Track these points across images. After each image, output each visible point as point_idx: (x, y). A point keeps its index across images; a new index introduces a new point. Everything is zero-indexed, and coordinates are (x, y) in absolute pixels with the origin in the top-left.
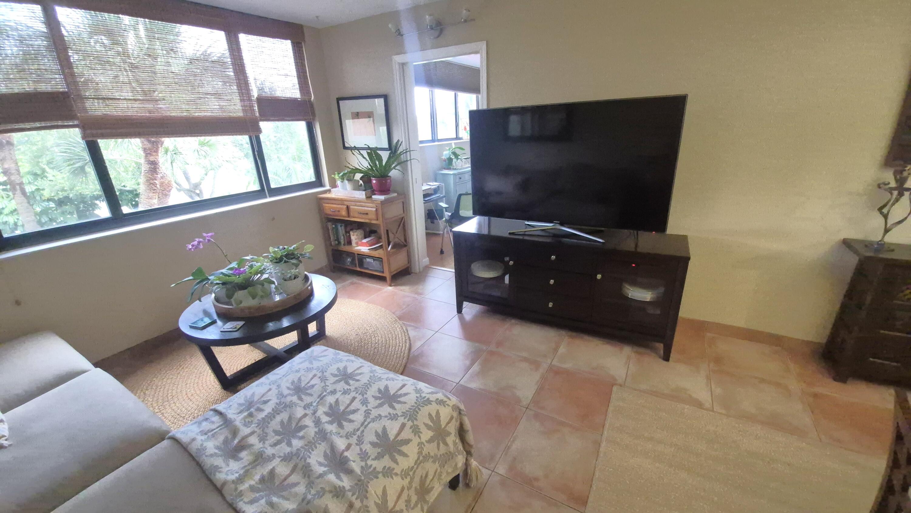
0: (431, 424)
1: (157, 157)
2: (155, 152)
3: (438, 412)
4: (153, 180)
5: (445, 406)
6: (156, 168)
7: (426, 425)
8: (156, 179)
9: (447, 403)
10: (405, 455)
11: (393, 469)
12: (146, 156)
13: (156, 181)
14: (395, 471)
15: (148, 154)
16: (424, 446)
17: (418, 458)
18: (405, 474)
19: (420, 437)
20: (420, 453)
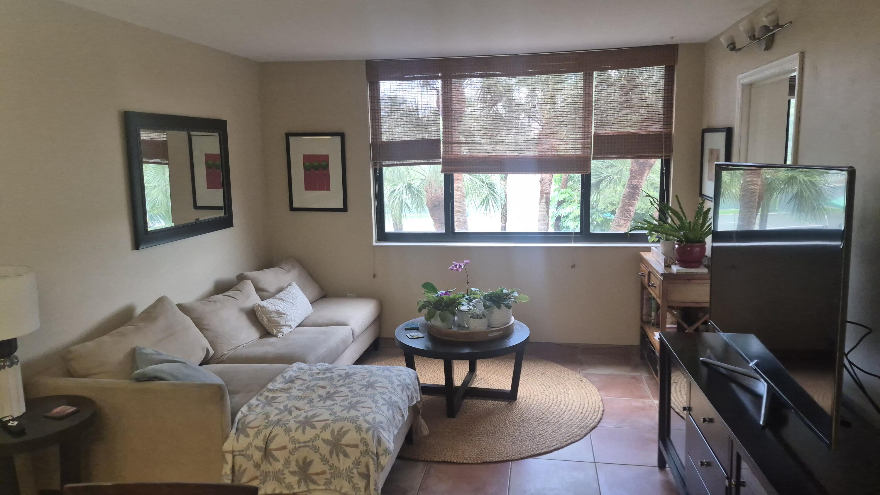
0: (336, 433)
1: (640, 181)
2: (639, 175)
3: (348, 431)
4: (628, 205)
5: (357, 432)
6: (635, 194)
7: (333, 431)
8: (631, 206)
9: (361, 432)
10: (304, 432)
11: (291, 431)
12: (630, 179)
13: (631, 208)
14: (290, 433)
15: (634, 176)
16: (318, 439)
17: (308, 442)
18: (293, 441)
19: (321, 432)
20: (312, 440)
